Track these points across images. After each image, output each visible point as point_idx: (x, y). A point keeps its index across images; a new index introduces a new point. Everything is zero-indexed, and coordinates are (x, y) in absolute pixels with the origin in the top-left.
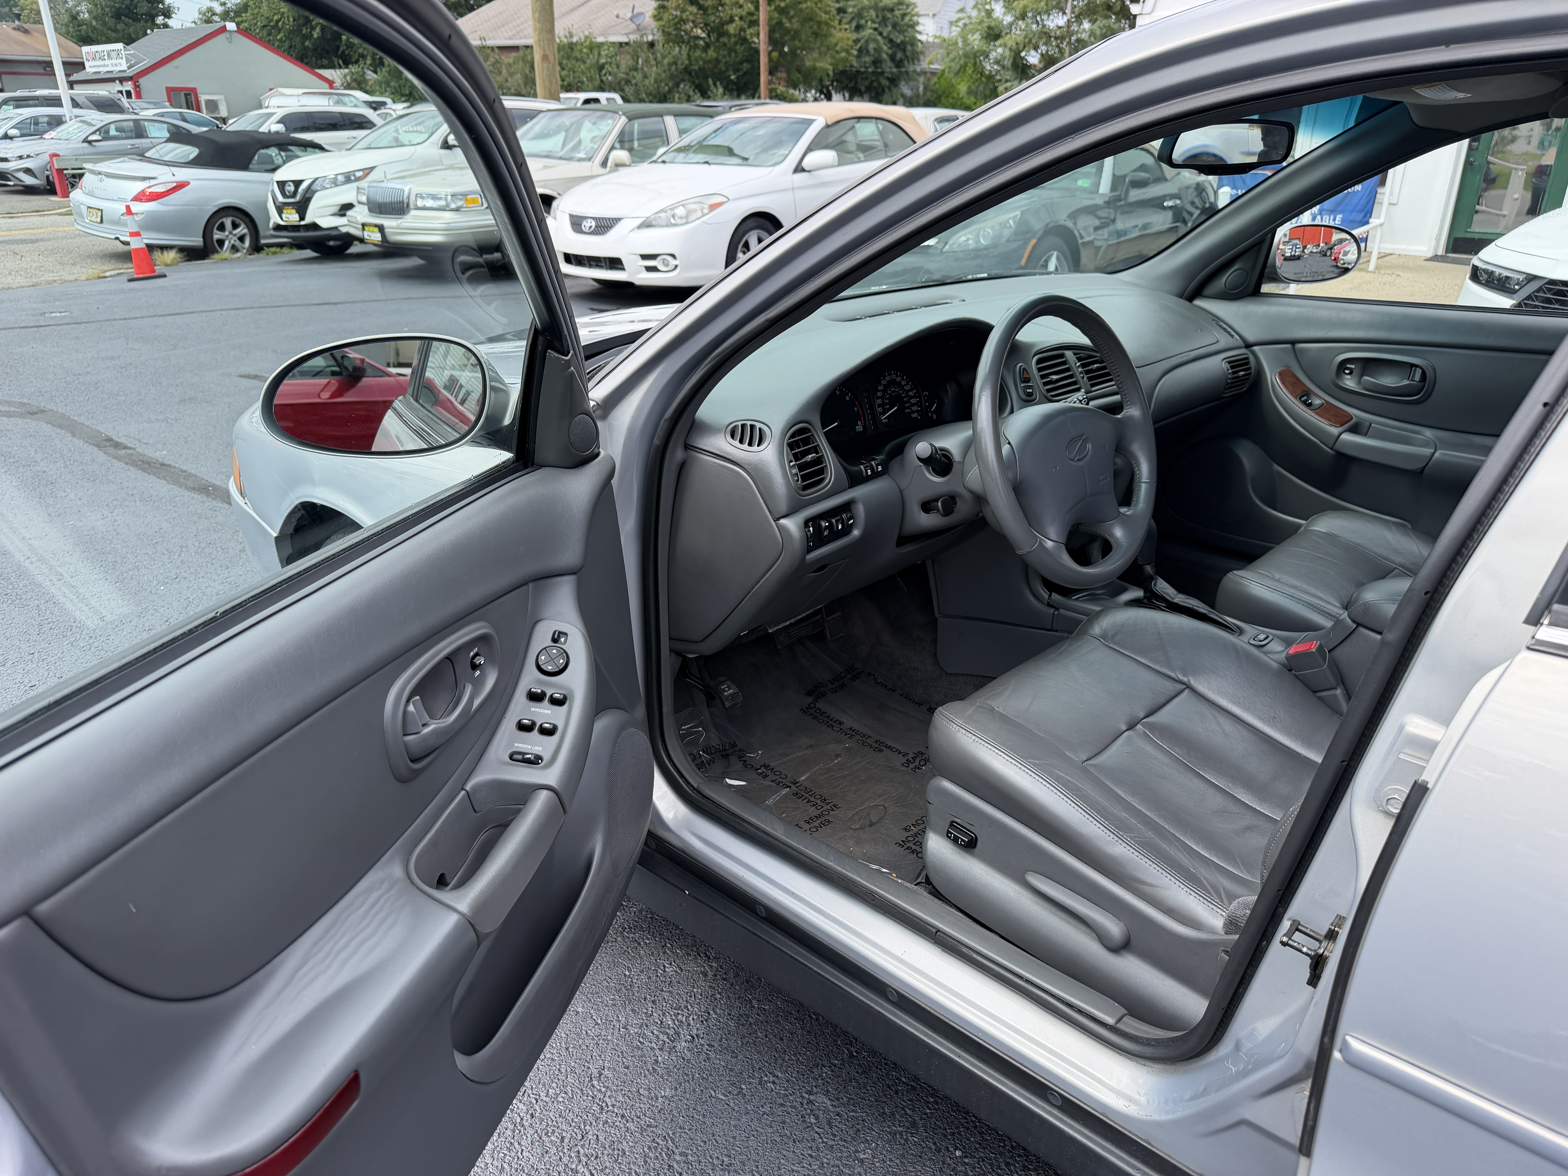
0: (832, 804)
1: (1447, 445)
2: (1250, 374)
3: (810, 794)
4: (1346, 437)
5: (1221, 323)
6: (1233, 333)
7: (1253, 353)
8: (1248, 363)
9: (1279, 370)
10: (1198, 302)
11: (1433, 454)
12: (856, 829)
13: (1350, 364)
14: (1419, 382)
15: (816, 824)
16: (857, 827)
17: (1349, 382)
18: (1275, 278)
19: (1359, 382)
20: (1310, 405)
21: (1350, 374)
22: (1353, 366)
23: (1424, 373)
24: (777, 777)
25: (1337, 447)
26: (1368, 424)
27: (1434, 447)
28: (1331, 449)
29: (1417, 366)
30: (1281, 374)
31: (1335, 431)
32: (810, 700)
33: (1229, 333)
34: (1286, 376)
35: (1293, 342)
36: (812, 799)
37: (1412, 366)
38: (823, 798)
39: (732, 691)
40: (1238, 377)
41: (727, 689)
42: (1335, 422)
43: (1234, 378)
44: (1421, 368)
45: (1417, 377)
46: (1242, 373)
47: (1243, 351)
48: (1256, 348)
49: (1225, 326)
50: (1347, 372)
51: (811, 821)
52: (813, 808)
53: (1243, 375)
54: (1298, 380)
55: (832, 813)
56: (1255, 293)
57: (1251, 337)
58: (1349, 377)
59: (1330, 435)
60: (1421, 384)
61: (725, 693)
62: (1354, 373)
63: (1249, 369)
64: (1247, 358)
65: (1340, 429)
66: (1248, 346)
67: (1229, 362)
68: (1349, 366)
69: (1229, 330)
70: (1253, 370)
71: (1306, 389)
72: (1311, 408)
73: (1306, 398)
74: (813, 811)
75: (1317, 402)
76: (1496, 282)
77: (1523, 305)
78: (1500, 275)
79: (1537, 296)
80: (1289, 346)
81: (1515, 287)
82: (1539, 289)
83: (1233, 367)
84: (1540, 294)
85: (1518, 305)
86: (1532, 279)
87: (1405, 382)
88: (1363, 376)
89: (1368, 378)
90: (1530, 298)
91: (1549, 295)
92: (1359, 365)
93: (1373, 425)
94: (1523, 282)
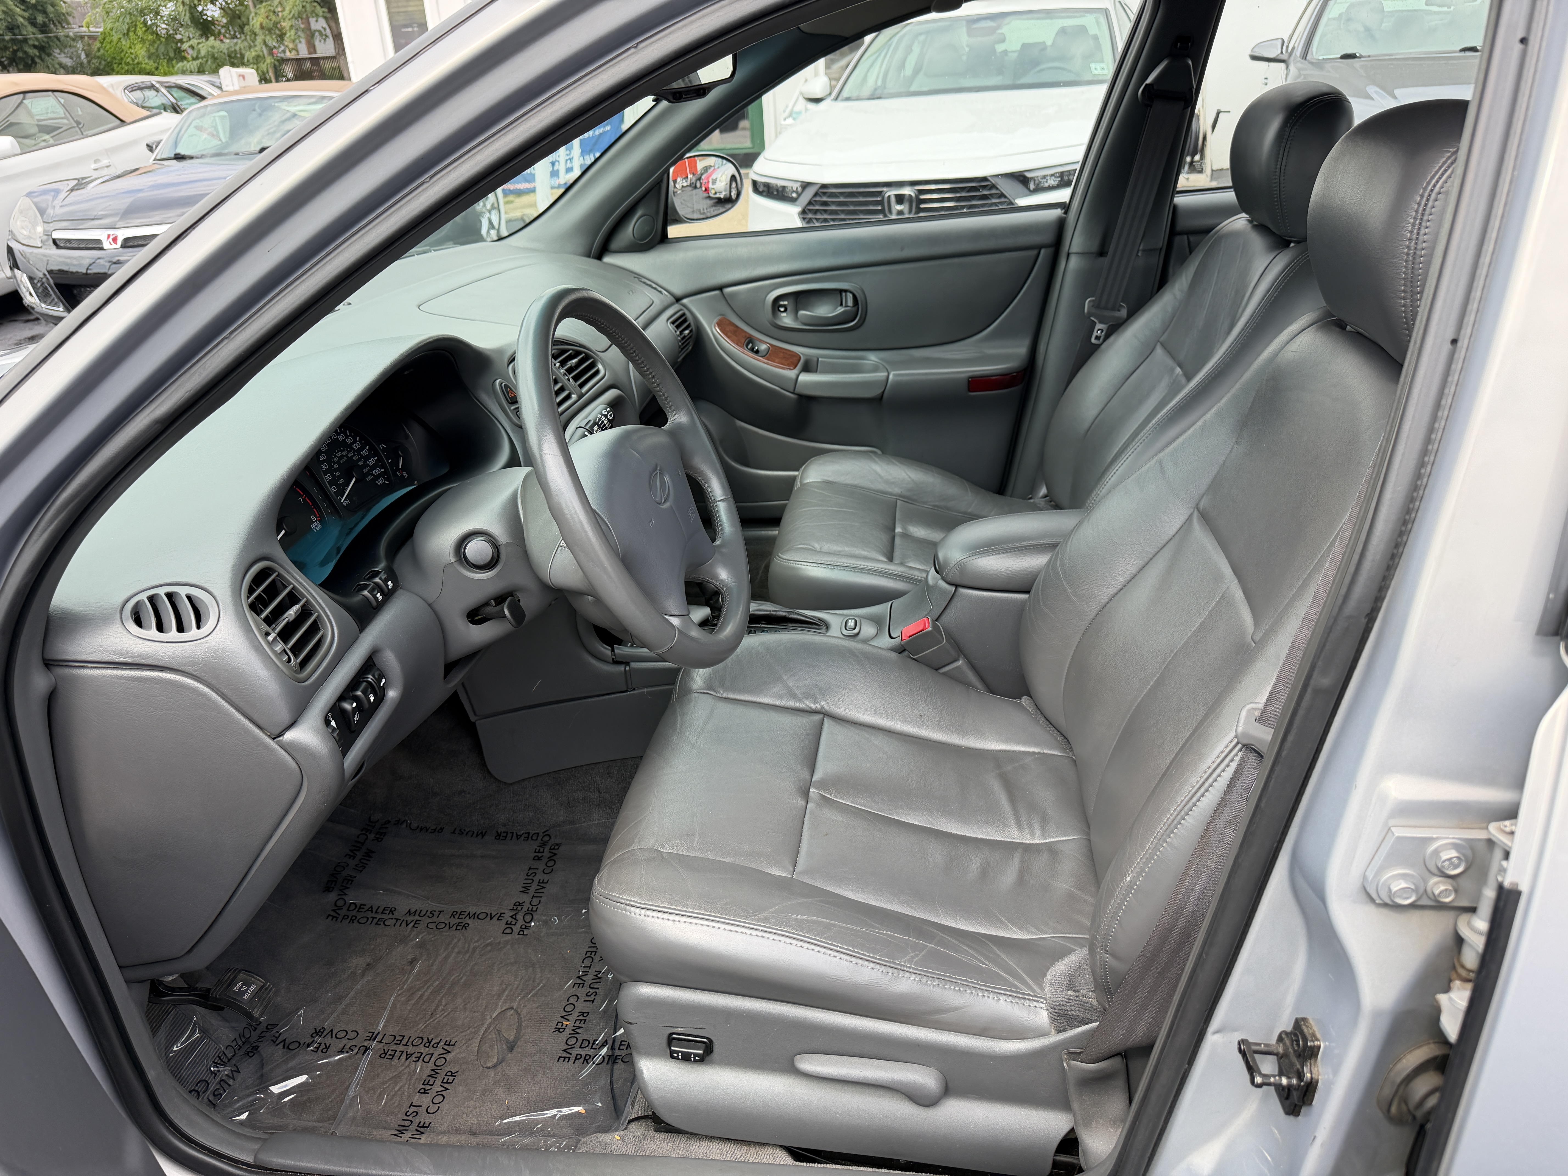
0: (442, 1043)
1: (896, 365)
2: (692, 331)
3: (404, 1042)
4: (804, 378)
5: (643, 280)
6: (660, 289)
7: (686, 307)
8: (685, 321)
9: (715, 321)
10: (608, 259)
11: (888, 377)
12: (495, 1066)
13: (783, 301)
14: (853, 306)
15: (437, 1088)
16: (495, 1060)
17: (786, 320)
18: (678, 220)
19: (796, 318)
20: (757, 352)
21: (786, 310)
22: (786, 303)
23: (855, 298)
24: (344, 1041)
25: (798, 390)
26: (816, 359)
27: (886, 370)
28: (793, 393)
29: (846, 291)
30: (720, 324)
31: (791, 374)
32: (332, 897)
33: (655, 289)
34: (724, 325)
35: (720, 288)
36: (410, 1049)
37: (841, 291)
38: (425, 1040)
39: (253, 987)
40: (685, 337)
41: (244, 988)
42: (788, 365)
43: (683, 339)
44: (851, 292)
45: (850, 302)
46: (687, 331)
47: (676, 307)
48: (685, 301)
49: (649, 283)
50: (782, 309)
51: (428, 1087)
52: (420, 1063)
53: (688, 334)
54: (737, 327)
55: (449, 1057)
56: (663, 239)
57: (678, 291)
58: (784, 314)
59: (787, 379)
60: (855, 309)
61: (246, 997)
62: (789, 309)
63: (690, 325)
64: (684, 314)
65: (796, 371)
66: (678, 300)
67: (673, 323)
68: (782, 303)
69: (654, 286)
70: (693, 326)
71: (748, 336)
72: (760, 354)
73: (751, 345)
74: (421, 1070)
75: (763, 347)
76: (775, 193)
77: (807, 211)
78: (777, 185)
79: (816, 201)
80: (717, 292)
81: (794, 195)
82: (816, 194)
83: (678, 327)
84: (818, 199)
85: (804, 212)
86: (806, 185)
87: (840, 310)
88: (797, 312)
89: (802, 312)
90: (810, 203)
91: (825, 199)
92: (792, 300)
93: (820, 359)
94: (800, 189)
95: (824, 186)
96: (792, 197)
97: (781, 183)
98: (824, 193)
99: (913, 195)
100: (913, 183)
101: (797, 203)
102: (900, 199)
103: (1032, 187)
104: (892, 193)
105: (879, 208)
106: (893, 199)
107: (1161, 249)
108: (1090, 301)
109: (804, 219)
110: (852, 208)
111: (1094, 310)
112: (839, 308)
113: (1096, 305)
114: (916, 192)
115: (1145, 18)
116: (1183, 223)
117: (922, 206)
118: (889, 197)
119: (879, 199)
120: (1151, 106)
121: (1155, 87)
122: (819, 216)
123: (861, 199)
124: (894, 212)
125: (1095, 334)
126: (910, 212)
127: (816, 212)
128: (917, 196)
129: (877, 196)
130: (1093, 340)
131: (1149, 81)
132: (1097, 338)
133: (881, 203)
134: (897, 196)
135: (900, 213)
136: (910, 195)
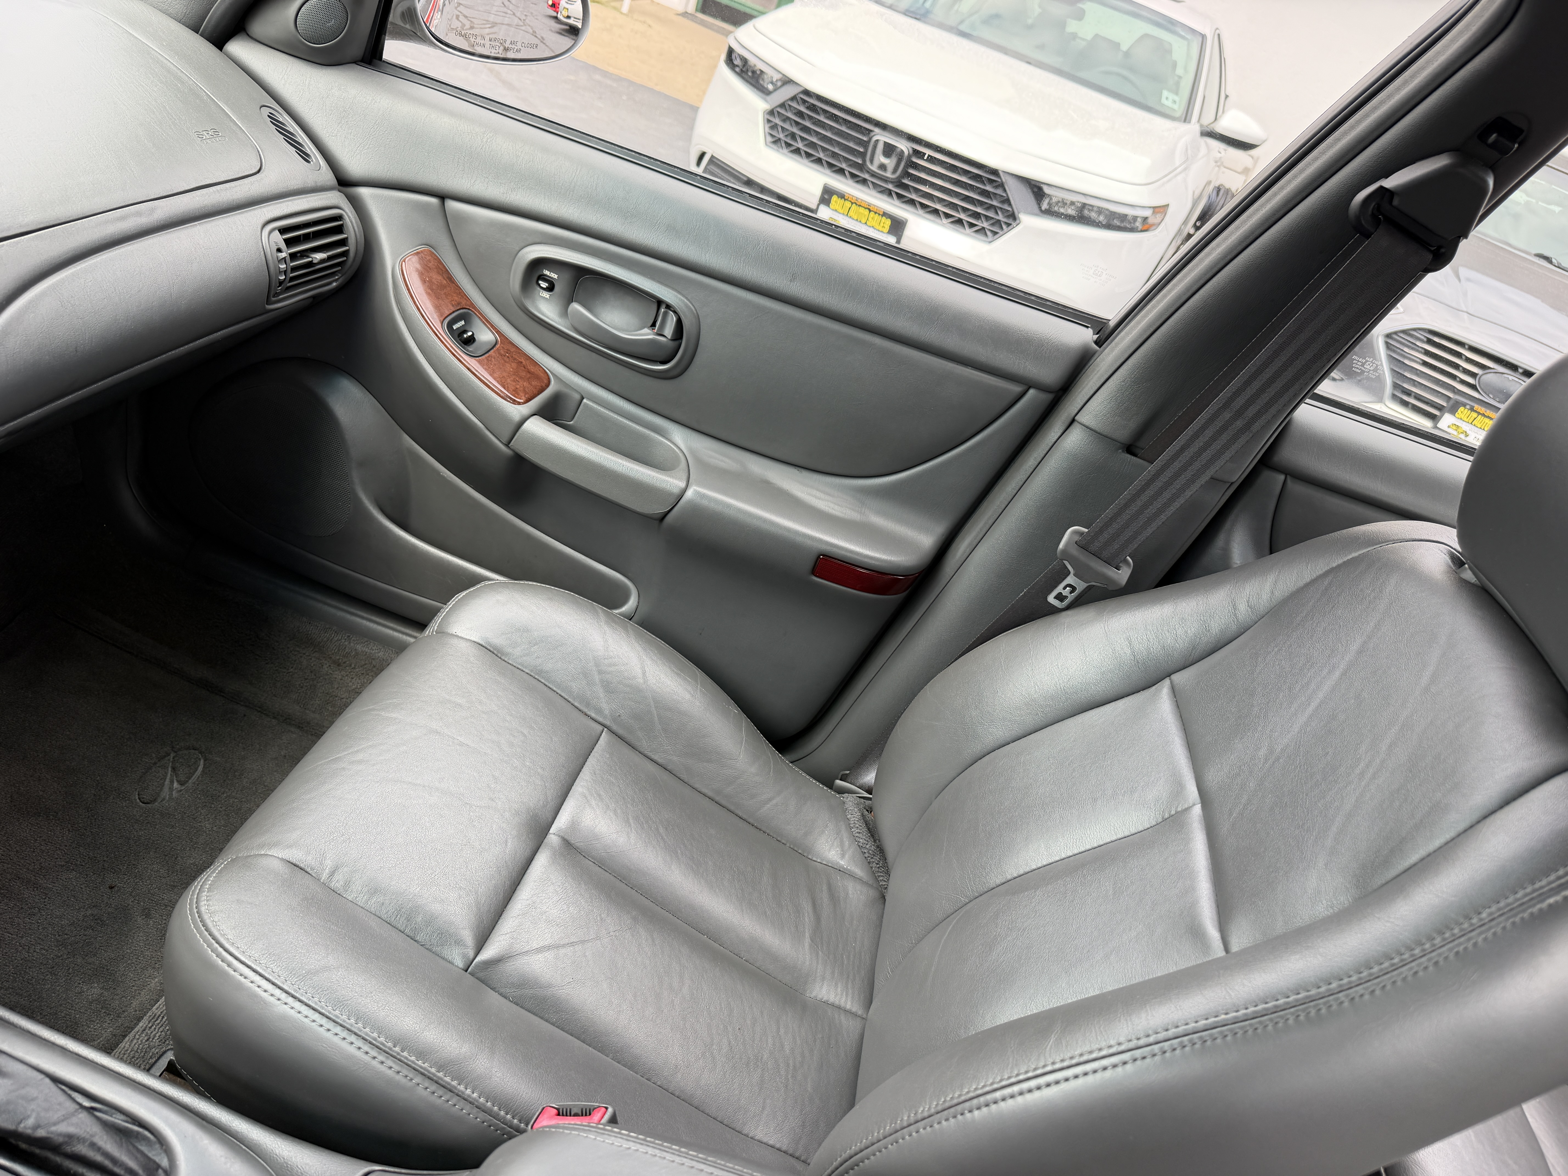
1: (710, 472)
2: (345, 254)
4: (535, 427)
5: (284, 118)
6: (309, 147)
7: (357, 204)
8: (339, 230)
10: (237, 48)
11: (685, 491)
13: (549, 271)
14: (672, 339)
17: (547, 307)
19: (564, 313)
20: (468, 342)
21: (551, 288)
22: (554, 276)
23: (679, 323)
25: (515, 441)
26: (576, 395)
27: (685, 477)
28: (507, 445)
29: (668, 307)
31: (515, 409)
33: (299, 145)
34: (428, 266)
35: (442, 197)
37: (660, 302)
40: (310, 264)
42: (518, 391)
43: (294, 269)
44: (676, 312)
45: (669, 330)
46: (319, 256)
47: (335, 198)
48: (364, 192)
49: (293, 127)
50: (544, 285)
53: (322, 261)
54: (450, 279)
56: (369, 56)
57: (353, 166)
58: (546, 295)
59: (503, 417)
60: (673, 344)
62: (557, 289)
63: (343, 242)
64: (339, 218)
65: (524, 409)
66: (344, 183)
67: (283, 231)
68: (547, 272)
70: (351, 246)
71: (465, 303)
72: (471, 349)
73: (461, 323)
75: (485, 336)
76: (750, 74)
77: (776, 113)
78: (755, 65)
79: (790, 106)
80: (434, 201)
81: (770, 87)
82: (793, 98)
83: (289, 242)
84: (794, 104)
85: (771, 112)
86: (787, 81)
87: (647, 334)
88: (571, 300)
89: (576, 306)
90: (782, 105)
91: (802, 109)
92: (567, 275)
93: (585, 400)
94: (779, 84)
95: (807, 92)
96: (767, 89)
97: (760, 66)
98: (804, 102)
99: (906, 153)
100: (912, 138)
101: (769, 98)
102: (889, 150)
103: (1045, 206)
104: (881, 137)
105: (861, 150)
106: (880, 147)
107: (1232, 483)
108: (1075, 532)
109: (769, 121)
110: (829, 134)
111: (1075, 551)
112: (646, 330)
113: (1084, 544)
114: (911, 151)
115: (1447, 47)
116: (1289, 454)
117: (911, 171)
118: (877, 141)
119: (865, 139)
120: (1367, 235)
121: (1396, 202)
122: (787, 126)
123: (844, 129)
124: (876, 163)
125: (1059, 589)
126: (895, 171)
127: (786, 119)
128: (909, 156)
129: (864, 134)
130: (1051, 599)
131: (1391, 182)
132: (1060, 597)
133: (865, 144)
134: (886, 145)
135: (883, 167)
136: (902, 152)
